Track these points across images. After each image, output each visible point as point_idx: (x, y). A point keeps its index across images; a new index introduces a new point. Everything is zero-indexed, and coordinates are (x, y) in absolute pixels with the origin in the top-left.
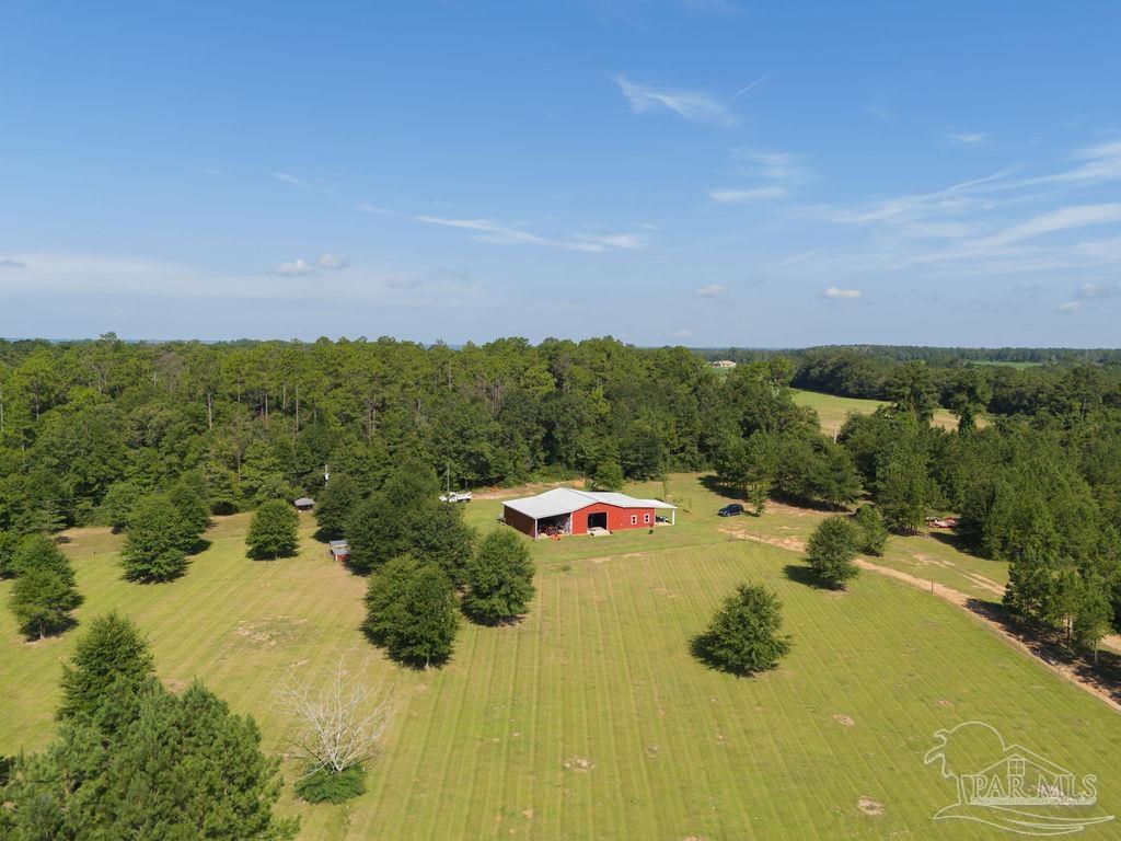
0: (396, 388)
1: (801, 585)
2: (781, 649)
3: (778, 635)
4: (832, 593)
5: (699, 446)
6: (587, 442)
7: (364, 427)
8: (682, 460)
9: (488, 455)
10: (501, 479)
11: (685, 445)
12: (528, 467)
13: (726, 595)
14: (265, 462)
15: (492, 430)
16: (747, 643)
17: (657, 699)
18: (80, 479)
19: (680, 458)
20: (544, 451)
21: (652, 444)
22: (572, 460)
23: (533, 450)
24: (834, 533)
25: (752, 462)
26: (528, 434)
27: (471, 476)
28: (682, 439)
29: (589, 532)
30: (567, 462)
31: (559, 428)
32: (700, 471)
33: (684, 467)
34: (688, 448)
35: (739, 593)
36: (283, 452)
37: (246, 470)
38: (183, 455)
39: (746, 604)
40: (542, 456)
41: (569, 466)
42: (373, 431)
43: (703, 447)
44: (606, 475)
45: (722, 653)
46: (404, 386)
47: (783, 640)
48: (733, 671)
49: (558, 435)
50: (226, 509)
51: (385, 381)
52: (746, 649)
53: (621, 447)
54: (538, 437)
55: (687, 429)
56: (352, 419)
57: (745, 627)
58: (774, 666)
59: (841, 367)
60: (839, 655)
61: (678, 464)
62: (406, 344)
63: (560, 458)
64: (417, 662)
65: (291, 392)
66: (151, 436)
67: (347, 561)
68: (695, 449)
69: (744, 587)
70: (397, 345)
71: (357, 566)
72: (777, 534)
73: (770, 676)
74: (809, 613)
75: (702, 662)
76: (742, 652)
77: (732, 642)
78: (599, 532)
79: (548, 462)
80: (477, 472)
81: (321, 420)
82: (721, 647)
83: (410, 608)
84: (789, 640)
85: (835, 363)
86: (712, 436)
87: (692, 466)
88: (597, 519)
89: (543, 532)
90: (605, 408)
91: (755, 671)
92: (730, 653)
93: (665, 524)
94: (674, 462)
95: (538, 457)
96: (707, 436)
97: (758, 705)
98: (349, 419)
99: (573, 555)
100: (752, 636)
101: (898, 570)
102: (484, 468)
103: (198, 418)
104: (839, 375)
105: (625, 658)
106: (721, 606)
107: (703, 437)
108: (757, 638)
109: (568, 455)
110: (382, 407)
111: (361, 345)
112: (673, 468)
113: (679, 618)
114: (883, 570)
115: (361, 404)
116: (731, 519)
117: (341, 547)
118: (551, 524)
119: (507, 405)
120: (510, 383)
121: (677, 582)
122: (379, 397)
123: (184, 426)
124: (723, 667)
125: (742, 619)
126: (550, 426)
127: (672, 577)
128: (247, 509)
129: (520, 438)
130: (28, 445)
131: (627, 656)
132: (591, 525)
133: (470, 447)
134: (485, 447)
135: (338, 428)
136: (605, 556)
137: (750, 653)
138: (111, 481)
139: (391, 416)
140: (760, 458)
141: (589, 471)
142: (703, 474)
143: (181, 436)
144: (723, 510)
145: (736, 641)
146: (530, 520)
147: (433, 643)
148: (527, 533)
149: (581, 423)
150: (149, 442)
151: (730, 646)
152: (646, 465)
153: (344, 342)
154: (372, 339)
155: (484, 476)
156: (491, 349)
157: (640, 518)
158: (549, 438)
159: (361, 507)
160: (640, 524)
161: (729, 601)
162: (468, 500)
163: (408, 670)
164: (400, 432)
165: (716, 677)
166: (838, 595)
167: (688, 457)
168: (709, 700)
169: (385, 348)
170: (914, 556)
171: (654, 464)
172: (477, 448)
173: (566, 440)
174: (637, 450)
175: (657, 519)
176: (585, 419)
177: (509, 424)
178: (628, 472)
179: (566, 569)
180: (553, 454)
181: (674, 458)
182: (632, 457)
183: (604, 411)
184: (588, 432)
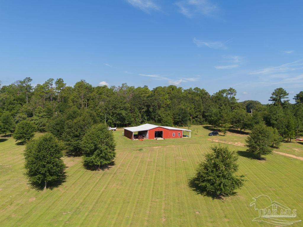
1: (245, 158)
2: (238, 183)
3: (236, 175)
4: (259, 161)
5: (203, 116)
6: (161, 112)
8: (196, 121)
11: (198, 115)
12: (140, 121)
13: (207, 153)
14: (41, 114)
16: (218, 179)
17: (163, 211)
19: (196, 120)
20: (147, 116)
21: (185, 113)
22: (156, 119)
23: (142, 116)
24: (260, 133)
25: (222, 116)
26: (140, 109)
27: (118, 122)
28: (196, 113)
29: (155, 139)
30: (154, 120)
31: (152, 107)
32: (203, 125)
33: (197, 123)
34: (198, 116)
35: (213, 151)
39: (217, 157)
40: (146, 118)
41: (155, 122)
43: (204, 116)
44: (166, 122)
45: (204, 184)
47: (239, 178)
48: (211, 196)
49: (151, 110)
51: (91, 90)
52: (218, 182)
53: (174, 114)
54: (144, 110)
55: (198, 110)
57: (217, 170)
58: (234, 194)
59: (250, 104)
60: (270, 189)
61: (195, 122)
63: (152, 118)
68: (201, 117)
69: (216, 148)
72: (232, 141)
73: (232, 199)
74: (249, 169)
75: (194, 190)
76: (215, 184)
77: (209, 178)
78: (159, 139)
80: (120, 121)
82: (203, 181)
84: (242, 178)
85: (248, 104)
86: (207, 112)
87: (200, 122)
88: (159, 134)
89: (137, 138)
90: (169, 102)
91: (223, 196)
92: (208, 185)
93: (187, 137)
94: (193, 121)
95: (144, 118)
96: (205, 112)
97: (225, 217)
99: (146, 146)
100: (221, 175)
101: (288, 154)
102: (122, 119)
104: (249, 107)
105: (152, 186)
106: (204, 160)
108: (224, 176)
109: (155, 117)
110: (89, 99)
112: (193, 123)
113: (185, 169)
114: (281, 153)
116: (213, 136)
118: (142, 134)
121: (187, 155)
122: (89, 95)
124: (205, 193)
125: (215, 166)
126: (148, 106)
127: (185, 153)
129: (137, 110)
131: (154, 185)
132: (156, 136)
133: (118, 111)
134: (124, 113)
135: (71, 104)
136: (159, 146)
137: (220, 185)
139: (92, 102)
140: (225, 115)
141: (159, 121)
142: (204, 126)
144: (210, 133)
145: (211, 178)
146: (132, 133)
148: (131, 139)
149: (159, 107)
151: (209, 181)
152: (183, 121)
157: (176, 134)
158: (148, 111)
160: (176, 137)
161: (208, 156)
162: (115, 130)
165: (201, 199)
166: (263, 162)
167: (199, 120)
168: (195, 212)
170: (293, 149)
171: (186, 120)
172: (120, 112)
173: (154, 111)
174: (179, 115)
175: (184, 136)
176: (162, 105)
177: (134, 105)
178: (176, 123)
179: (141, 150)
180: (149, 117)
181: (194, 120)
182: (177, 118)
183: (168, 103)
184: (162, 109)
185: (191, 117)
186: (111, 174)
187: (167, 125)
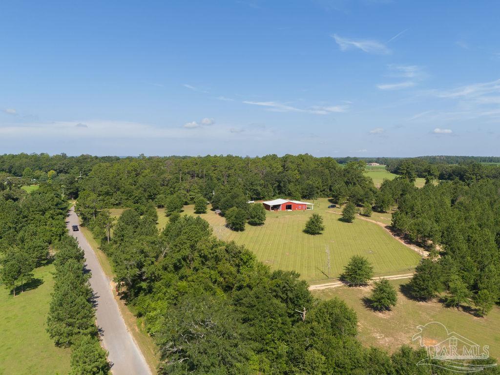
0: (233, 170)
4: (348, 223)
6: (291, 187)
7: (223, 182)
8: (324, 194)
9: (259, 190)
10: (264, 198)
14: (196, 191)
15: (261, 183)
18: (149, 194)
20: (278, 190)
21: (312, 188)
22: (287, 193)
23: (274, 190)
24: (348, 207)
26: (273, 185)
27: (254, 196)
28: (324, 187)
30: (285, 193)
31: (282, 183)
32: (329, 198)
33: (324, 196)
34: (326, 190)
35: (313, 216)
36: (201, 188)
37: (191, 193)
38: (174, 189)
39: (314, 218)
40: (277, 192)
41: (286, 195)
42: (226, 183)
43: (331, 190)
45: (307, 229)
46: (235, 170)
49: (282, 185)
50: (186, 204)
51: (229, 168)
53: (302, 189)
54: (276, 185)
55: (326, 184)
56: (220, 179)
57: (313, 223)
62: (236, 157)
63: (283, 192)
64: (236, 230)
65: (202, 172)
66: (166, 183)
67: (220, 214)
68: (328, 190)
70: (233, 157)
71: (222, 215)
75: (304, 233)
77: (310, 227)
78: (289, 210)
79: (279, 193)
80: (256, 195)
81: (211, 179)
83: (235, 217)
86: (334, 186)
87: (327, 196)
88: (289, 207)
89: (273, 210)
93: (310, 209)
98: (219, 179)
99: (280, 214)
100: (315, 225)
102: (258, 194)
103: (177, 179)
107: (331, 186)
109: (285, 191)
110: (229, 176)
111: (221, 157)
112: (321, 196)
115: (222, 175)
116: (331, 209)
117: (218, 211)
118: (276, 207)
119: (267, 175)
120: (268, 169)
122: (228, 173)
123: (174, 180)
126: (280, 182)
128: (191, 204)
129: (270, 186)
130: (135, 185)
132: (287, 209)
133: (255, 187)
134: (259, 188)
135: (216, 181)
136: (289, 215)
138: (156, 195)
139: (231, 179)
141: (290, 195)
143: (174, 183)
144: (331, 206)
146: (269, 206)
147: (241, 225)
148: (268, 210)
149: (290, 182)
150: (165, 184)
152: (310, 195)
153: (215, 157)
154: (225, 155)
155: (258, 197)
156: (264, 158)
157: (302, 207)
158: (279, 186)
159: (223, 200)
160: (302, 209)
161: (310, 218)
162: (253, 203)
163: (235, 232)
164: (233, 183)
166: (350, 224)
167: (326, 193)
169: (230, 158)
170: (380, 217)
171: (313, 194)
172: (256, 188)
173: (284, 186)
174: (307, 190)
175: (308, 208)
176: (292, 180)
177: (267, 181)
178: (304, 197)
179: (277, 217)
180: (281, 191)
181: (321, 193)
182: (305, 192)
183: (298, 178)
184: (292, 184)
185: (319, 191)
186: (265, 227)
187: (296, 200)
